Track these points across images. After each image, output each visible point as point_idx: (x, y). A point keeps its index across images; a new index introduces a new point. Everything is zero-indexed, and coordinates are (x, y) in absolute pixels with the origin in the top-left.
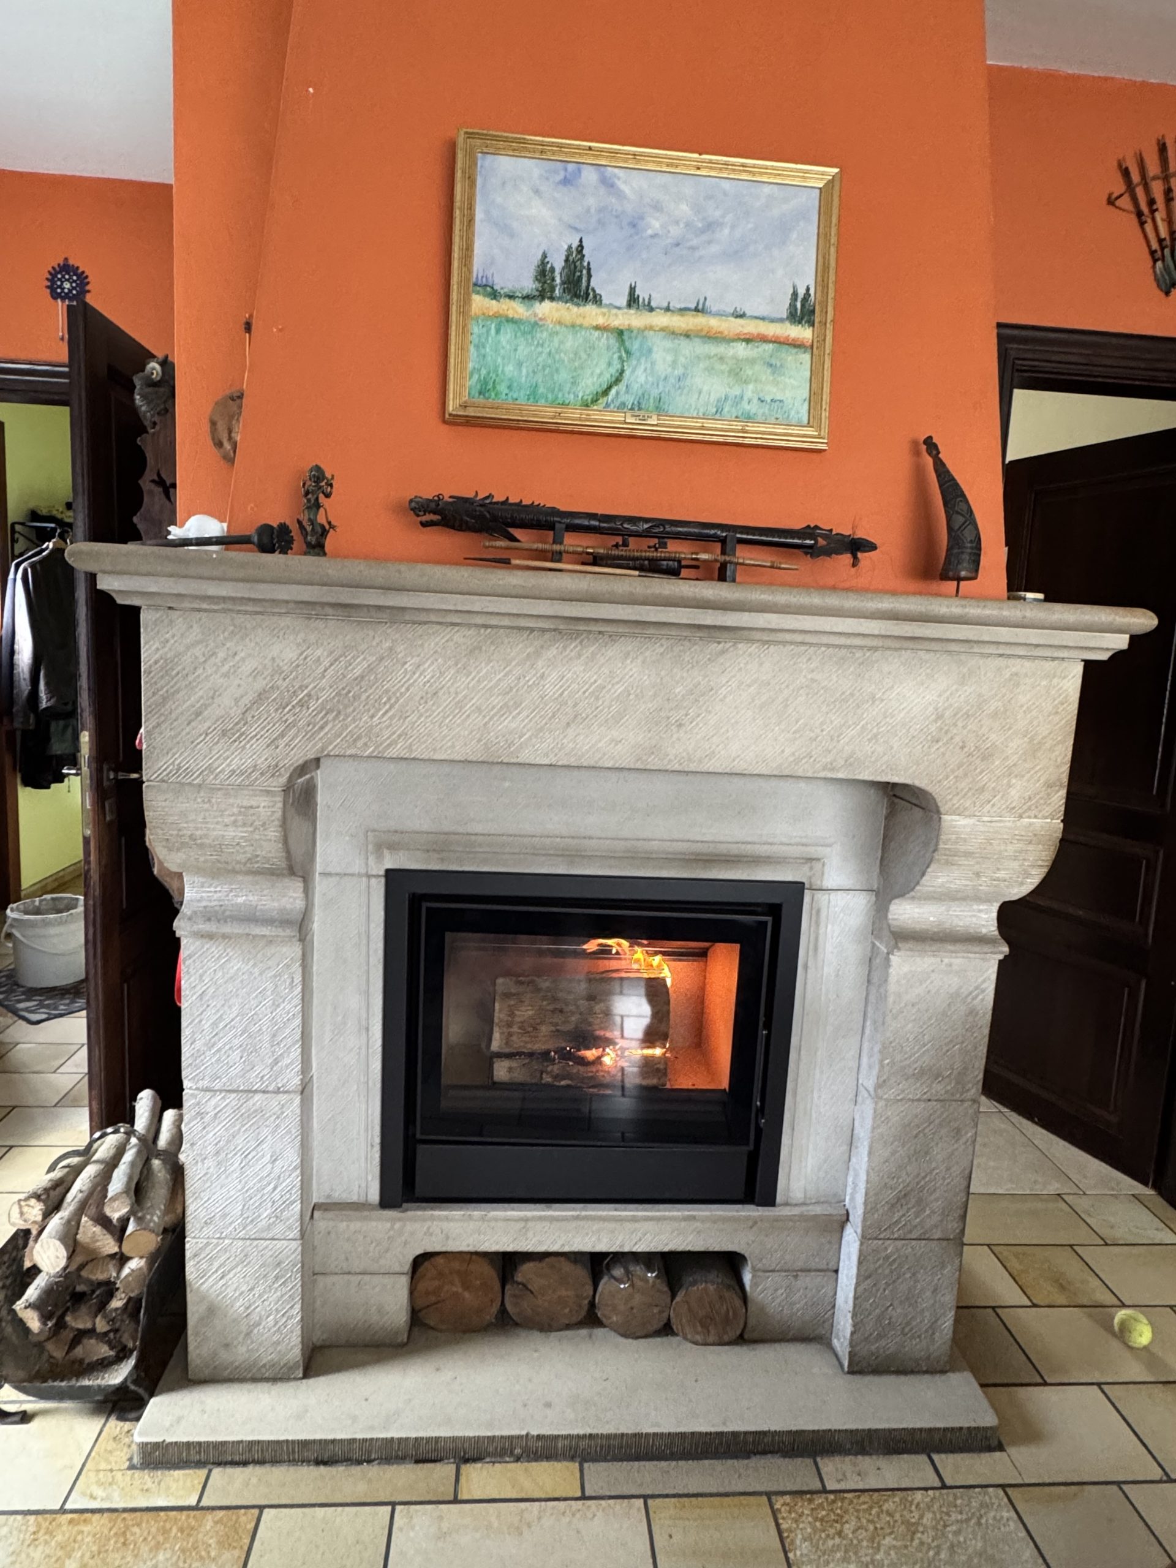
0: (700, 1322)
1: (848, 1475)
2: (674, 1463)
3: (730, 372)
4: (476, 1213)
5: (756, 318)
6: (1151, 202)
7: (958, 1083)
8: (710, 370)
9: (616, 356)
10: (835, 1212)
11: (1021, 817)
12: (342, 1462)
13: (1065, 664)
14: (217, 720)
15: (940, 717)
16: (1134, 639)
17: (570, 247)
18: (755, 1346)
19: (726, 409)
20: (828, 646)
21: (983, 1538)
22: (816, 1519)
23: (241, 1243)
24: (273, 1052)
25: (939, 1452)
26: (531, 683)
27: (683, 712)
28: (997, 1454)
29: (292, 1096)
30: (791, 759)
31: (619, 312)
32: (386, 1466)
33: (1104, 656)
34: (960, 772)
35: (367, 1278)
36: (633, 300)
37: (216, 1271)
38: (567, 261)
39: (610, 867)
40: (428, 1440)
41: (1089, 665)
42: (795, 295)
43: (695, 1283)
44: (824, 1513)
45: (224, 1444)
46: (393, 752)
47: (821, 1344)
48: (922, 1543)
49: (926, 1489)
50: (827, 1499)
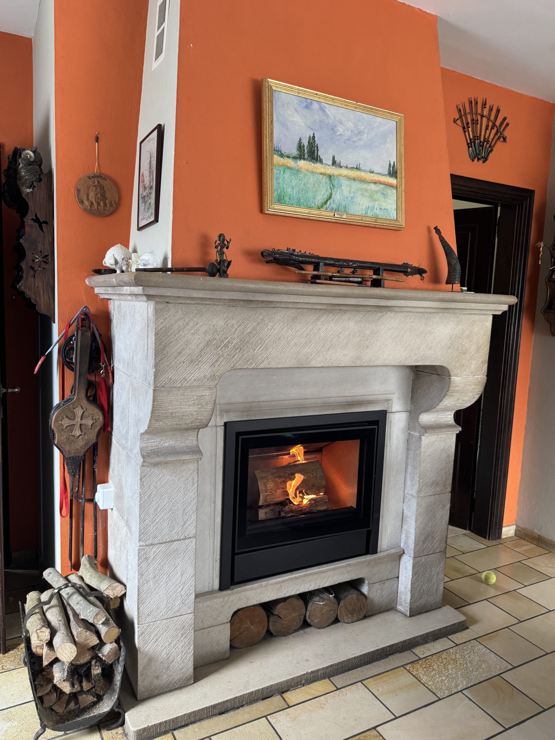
0: (350, 613)
1: (425, 652)
2: (363, 667)
3: (370, 196)
4: (264, 583)
5: (378, 174)
6: (468, 124)
7: (444, 486)
8: (362, 195)
9: (328, 187)
10: (399, 551)
11: (475, 375)
12: (232, 709)
13: (487, 316)
14: (189, 355)
15: (451, 338)
16: (510, 307)
17: (310, 137)
18: (371, 618)
19: (369, 212)
20: (417, 312)
21: (478, 655)
22: (423, 668)
23: (165, 621)
24: (183, 519)
25: (449, 635)
26: (315, 332)
27: (369, 342)
28: (468, 630)
29: (192, 539)
30: (404, 358)
31: (329, 167)
32: (251, 705)
33: (499, 313)
34: (457, 360)
35: (212, 628)
36: (334, 163)
37: (153, 639)
38: (309, 142)
39: (315, 411)
40: (267, 688)
41: (495, 316)
42: (390, 164)
43: (346, 596)
44: (424, 665)
45: (177, 718)
46: (262, 366)
47: (393, 610)
48: (460, 664)
49: (452, 647)
50: (423, 661)
